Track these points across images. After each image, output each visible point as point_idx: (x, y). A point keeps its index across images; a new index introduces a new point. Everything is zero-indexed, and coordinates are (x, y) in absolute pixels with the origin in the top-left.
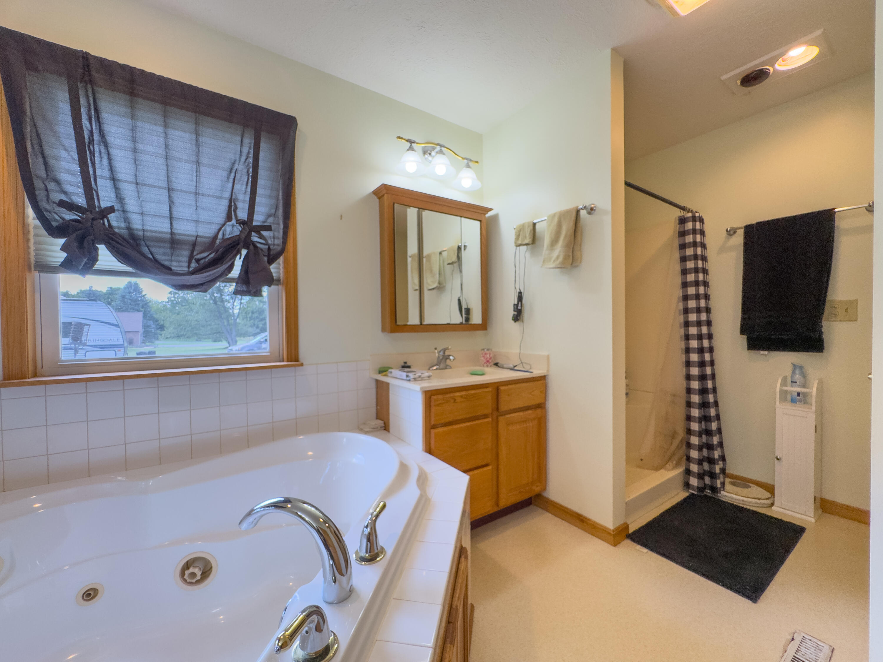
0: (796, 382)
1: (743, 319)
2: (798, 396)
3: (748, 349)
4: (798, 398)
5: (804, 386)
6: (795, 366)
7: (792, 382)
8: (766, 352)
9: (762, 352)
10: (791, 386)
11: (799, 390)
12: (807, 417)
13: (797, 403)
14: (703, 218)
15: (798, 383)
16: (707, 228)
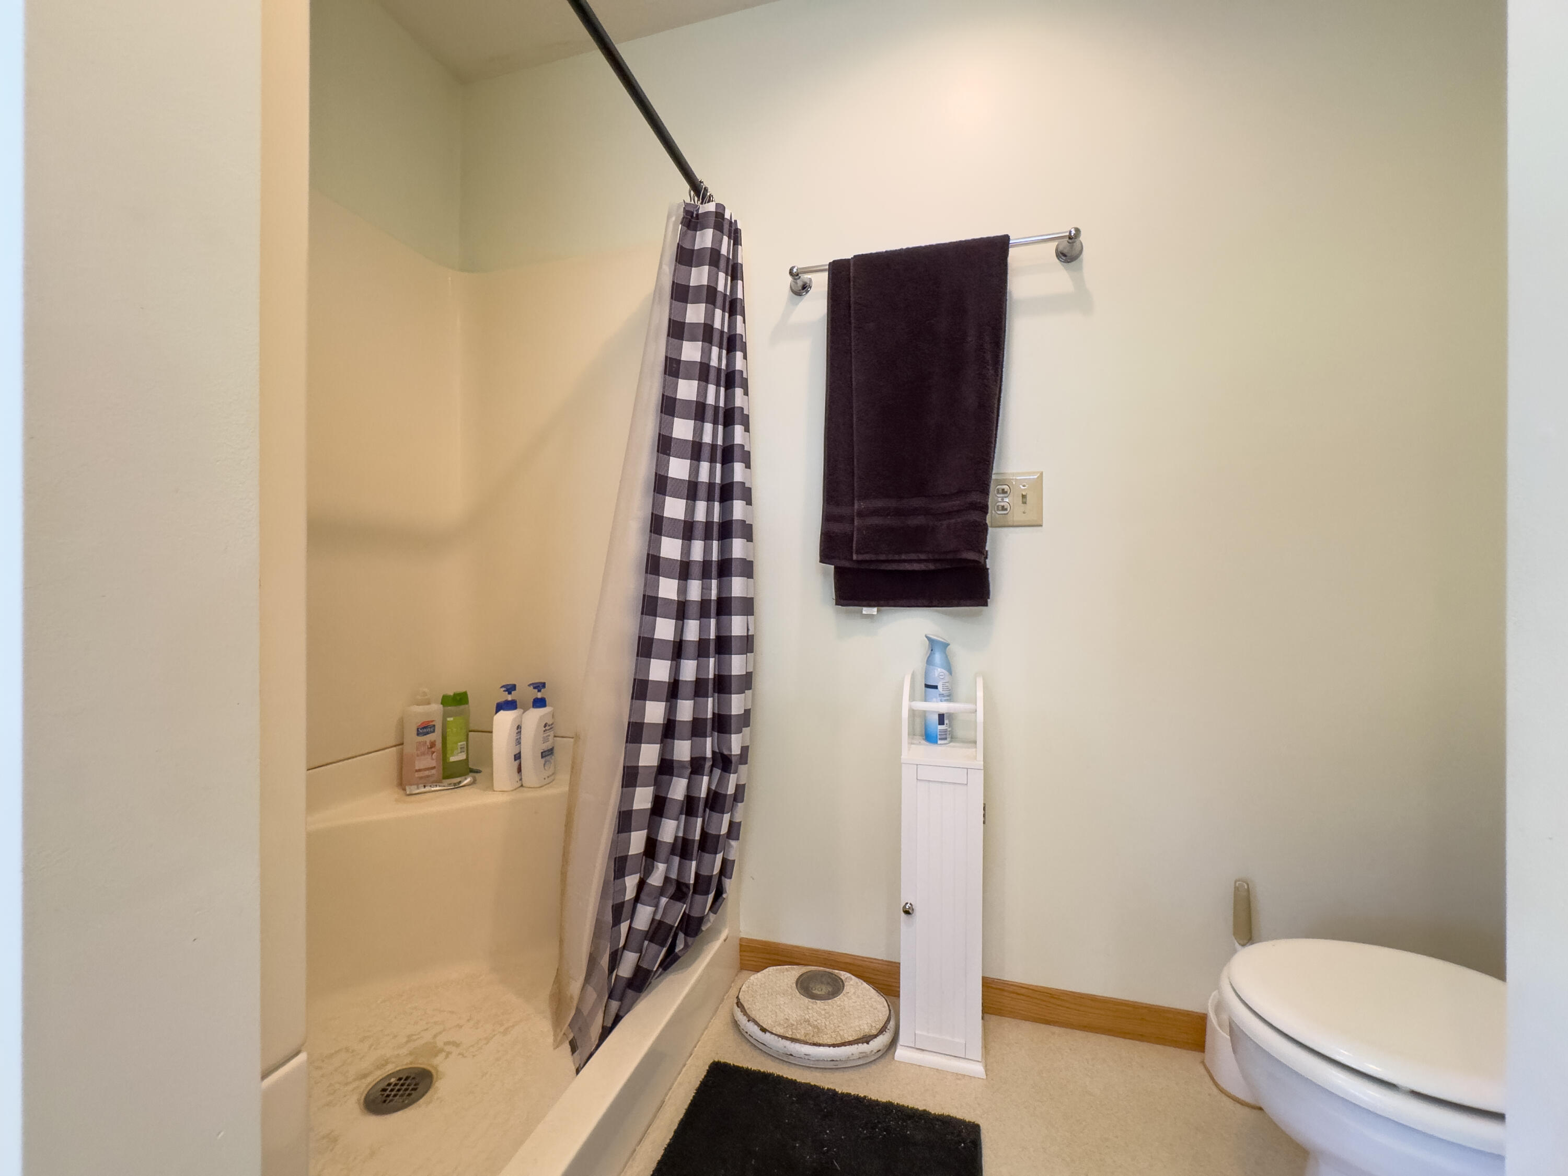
0: (936, 687)
1: (828, 518)
2: (939, 724)
3: (837, 604)
4: (941, 727)
5: (949, 697)
6: (933, 644)
7: (927, 686)
8: (874, 611)
9: (866, 610)
10: (926, 700)
11: (943, 707)
12: (967, 784)
13: (939, 742)
14: (739, 227)
15: (940, 687)
16: (745, 255)
